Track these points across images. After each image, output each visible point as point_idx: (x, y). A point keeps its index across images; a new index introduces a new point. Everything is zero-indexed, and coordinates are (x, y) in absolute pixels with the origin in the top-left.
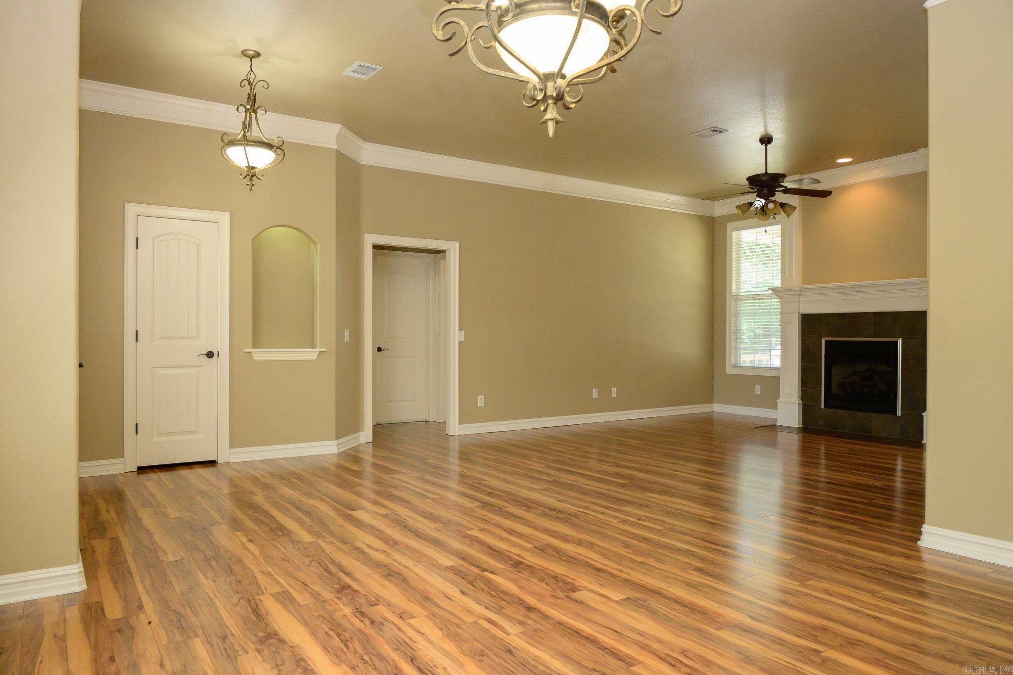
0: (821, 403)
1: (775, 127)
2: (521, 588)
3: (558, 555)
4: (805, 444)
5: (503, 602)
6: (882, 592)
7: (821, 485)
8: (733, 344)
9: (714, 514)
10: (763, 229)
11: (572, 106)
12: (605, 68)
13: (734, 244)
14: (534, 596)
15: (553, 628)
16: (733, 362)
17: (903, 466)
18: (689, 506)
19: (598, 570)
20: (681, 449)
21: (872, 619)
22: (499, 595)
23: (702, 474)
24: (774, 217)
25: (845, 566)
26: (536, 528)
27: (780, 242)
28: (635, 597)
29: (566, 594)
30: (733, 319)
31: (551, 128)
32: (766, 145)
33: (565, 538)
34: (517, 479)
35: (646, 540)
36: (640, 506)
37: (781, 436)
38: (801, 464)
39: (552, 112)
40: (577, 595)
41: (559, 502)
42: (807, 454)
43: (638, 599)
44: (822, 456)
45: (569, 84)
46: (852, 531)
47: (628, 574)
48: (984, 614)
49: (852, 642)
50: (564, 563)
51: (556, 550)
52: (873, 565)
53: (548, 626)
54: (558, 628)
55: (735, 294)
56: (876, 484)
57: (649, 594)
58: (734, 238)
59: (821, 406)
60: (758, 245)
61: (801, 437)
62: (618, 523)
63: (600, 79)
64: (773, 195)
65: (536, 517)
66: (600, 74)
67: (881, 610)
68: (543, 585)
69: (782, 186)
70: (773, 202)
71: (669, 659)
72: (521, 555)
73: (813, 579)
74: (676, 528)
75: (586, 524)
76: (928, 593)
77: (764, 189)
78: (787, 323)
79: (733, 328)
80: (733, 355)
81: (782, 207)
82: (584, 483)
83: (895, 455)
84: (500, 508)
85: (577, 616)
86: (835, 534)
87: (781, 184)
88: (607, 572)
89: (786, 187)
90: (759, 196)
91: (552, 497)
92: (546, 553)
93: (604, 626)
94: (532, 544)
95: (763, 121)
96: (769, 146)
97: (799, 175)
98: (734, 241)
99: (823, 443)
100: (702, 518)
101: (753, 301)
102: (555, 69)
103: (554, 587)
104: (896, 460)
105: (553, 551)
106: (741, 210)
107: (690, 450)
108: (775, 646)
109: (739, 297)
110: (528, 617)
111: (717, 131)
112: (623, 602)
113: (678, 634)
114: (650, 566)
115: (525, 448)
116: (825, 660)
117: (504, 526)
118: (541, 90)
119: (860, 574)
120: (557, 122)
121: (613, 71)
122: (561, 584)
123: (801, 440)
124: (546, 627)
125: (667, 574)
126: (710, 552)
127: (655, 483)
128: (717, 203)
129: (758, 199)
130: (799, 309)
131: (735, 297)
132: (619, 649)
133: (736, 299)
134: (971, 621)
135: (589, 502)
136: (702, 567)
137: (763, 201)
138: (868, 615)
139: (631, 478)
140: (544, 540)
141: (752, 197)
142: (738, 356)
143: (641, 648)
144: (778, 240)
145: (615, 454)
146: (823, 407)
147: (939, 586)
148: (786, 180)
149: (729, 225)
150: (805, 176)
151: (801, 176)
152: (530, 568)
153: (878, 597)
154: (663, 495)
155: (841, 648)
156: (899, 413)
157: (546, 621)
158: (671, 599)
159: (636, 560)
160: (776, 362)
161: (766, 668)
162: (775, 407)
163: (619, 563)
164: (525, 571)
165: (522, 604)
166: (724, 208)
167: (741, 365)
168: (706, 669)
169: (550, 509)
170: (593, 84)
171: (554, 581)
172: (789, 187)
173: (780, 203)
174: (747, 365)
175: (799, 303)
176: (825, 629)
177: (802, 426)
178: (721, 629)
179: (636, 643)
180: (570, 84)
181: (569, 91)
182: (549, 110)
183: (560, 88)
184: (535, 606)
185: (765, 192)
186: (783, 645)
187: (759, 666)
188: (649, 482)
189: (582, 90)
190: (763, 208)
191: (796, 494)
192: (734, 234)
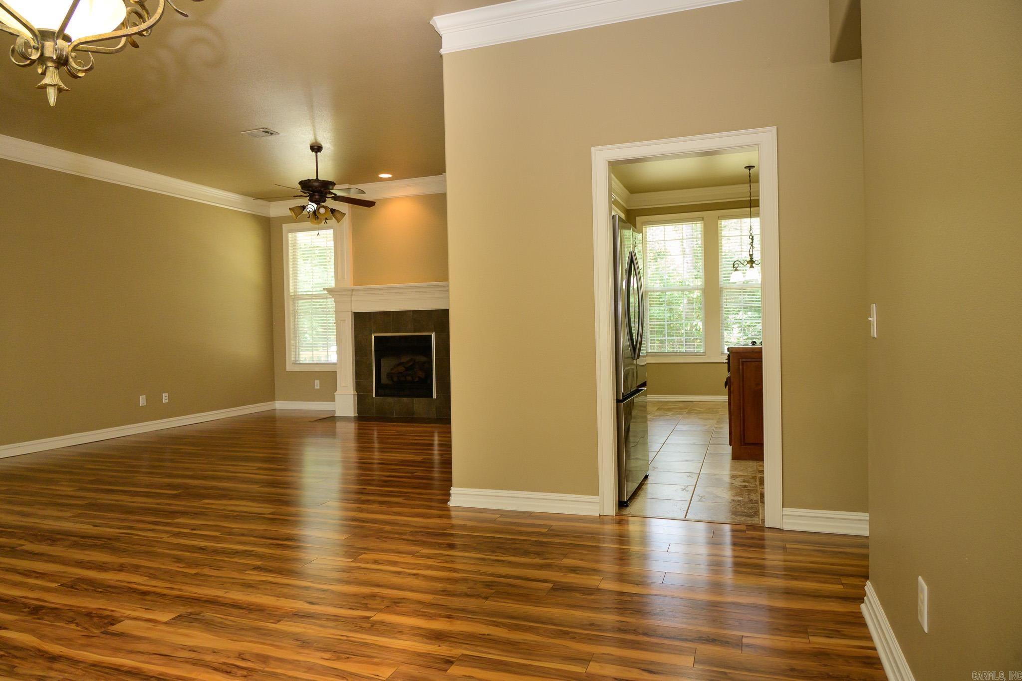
0: (372, 393)
1: (324, 137)
2: (42, 637)
3: (92, 588)
4: (361, 431)
5: (16, 660)
6: (421, 552)
7: (375, 466)
8: (293, 342)
9: (272, 510)
10: (316, 232)
11: (81, 75)
12: (124, 40)
13: (290, 245)
14: (61, 642)
15: (84, 673)
16: (293, 359)
17: (439, 440)
18: (248, 506)
19: (144, 593)
20: (241, 450)
21: (412, 577)
22: (10, 653)
23: (262, 472)
24: (326, 221)
25: (391, 535)
26: (65, 562)
27: (333, 245)
28: (188, 612)
29: (103, 630)
30: (291, 318)
31: (52, 96)
32: (316, 153)
33: (102, 567)
34: (39, 509)
35: (201, 549)
36: (196, 515)
37: (339, 426)
38: (356, 450)
39: (52, 77)
40: (118, 628)
41: (96, 528)
42: (363, 441)
43: (191, 613)
44: (376, 440)
45: (75, 49)
46: (397, 503)
47: (180, 590)
48: (493, 552)
49: (396, 601)
50: (101, 595)
51: (91, 582)
52: (412, 529)
53: (79, 672)
54: (92, 671)
55: (292, 294)
56: (416, 459)
57: (203, 606)
58: (290, 239)
59: (373, 395)
60: (314, 247)
61: (357, 425)
62: (168, 537)
63: (118, 51)
64: (324, 201)
65: (64, 549)
66: (117, 46)
67: (419, 566)
68: (73, 626)
69: (332, 193)
70: (324, 207)
71: (224, 667)
72: (42, 598)
73: (365, 553)
74: (234, 530)
75: (129, 545)
76: (455, 544)
77: (316, 194)
78: (341, 321)
79: (292, 327)
80: (293, 353)
81: (332, 213)
82: (130, 500)
83: (433, 432)
84: (13, 548)
85: (116, 650)
86: (384, 508)
87: (331, 191)
88: (155, 593)
89: (335, 194)
90: (311, 200)
91: (88, 523)
92: (77, 589)
93: (150, 654)
94: (58, 583)
95: (312, 130)
96: (319, 154)
97: (348, 184)
98: (290, 242)
99: (376, 428)
100: (263, 516)
101: (310, 301)
102: (55, 27)
103: (86, 626)
104: (433, 436)
105: (87, 584)
106: (294, 213)
107: (251, 450)
108: (330, 624)
109: (298, 296)
110: (51, 669)
111: (268, 132)
112: (174, 621)
113: (235, 638)
114: (205, 575)
115: (50, 472)
116: (374, 624)
117: (19, 568)
118: (37, 49)
119: (404, 539)
120: (60, 90)
121: (135, 45)
122: (96, 620)
123: (357, 427)
124: (75, 675)
125: (224, 580)
126: (270, 548)
127: (212, 488)
128: (273, 204)
129: (310, 203)
130: (351, 308)
131: (293, 297)
132: (166, 673)
133: (294, 298)
134: (484, 559)
135: (134, 521)
136: (262, 564)
137: (315, 206)
138: (409, 574)
139: (186, 487)
140: (75, 574)
141: (304, 201)
142: (297, 354)
143: (193, 664)
144: (331, 244)
145: (169, 464)
146: (374, 396)
147: (463, 536)
148: (336, 187)
149: (285, 227)
150: (353, 186)
151: (350, 185)
152: (55, 611)
153: (417, 556)
154: (220, 500)
155: (387, 609)
156: (435, 396)
157: (75, 666)
158: (228, 605)
159: (190, 573)
160: (333, 358)
161: (322, 646)
162: (333, 399)
163: (169, 581)
164: (48, 616)
165: (43, 655)
166: (279, 209)
167: (301, 362)
168: (264, 666)
169: (83, 537)
170: (110, 55)
171: (87, 618)
172: (338, 195)
173: (330, 209)
174: (307, 362)
175: (351, 302)
176: (373, 596)
177: (357, 415)
178: (279, 621)
179: (187, 661)
180: (77, 49)
181: (76, 57)
182: (48, 74)
183: (62, 50)
184: (62, 653)
185: (317, 197)
186: (337, 620)
187: (315, 647)
188: (206, 488)
189: (92, 57)
190: (314, 212)
191: (353, 478)
192: (290, 235)
